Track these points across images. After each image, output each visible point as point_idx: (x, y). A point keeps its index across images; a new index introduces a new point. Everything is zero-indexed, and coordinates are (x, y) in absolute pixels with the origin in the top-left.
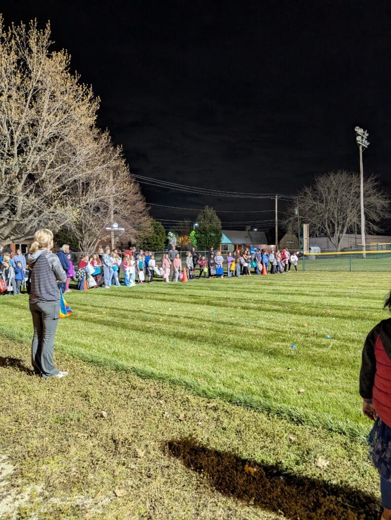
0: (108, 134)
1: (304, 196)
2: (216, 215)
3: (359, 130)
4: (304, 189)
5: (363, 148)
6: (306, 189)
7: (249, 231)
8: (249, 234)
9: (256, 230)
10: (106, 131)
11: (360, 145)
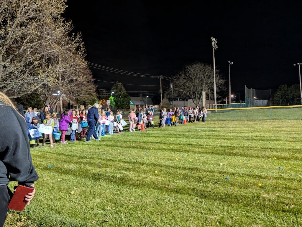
0: (70, 22)
1: (180, 76)
2: (124, 87)
3: (213, 39)
4: (179, 72)
5: (215, 49)
6: (181, 72)
7: (142, 97)
8: (143, 99)
9: (148, 96)
10: (69, 20)
11: (213, 47)
